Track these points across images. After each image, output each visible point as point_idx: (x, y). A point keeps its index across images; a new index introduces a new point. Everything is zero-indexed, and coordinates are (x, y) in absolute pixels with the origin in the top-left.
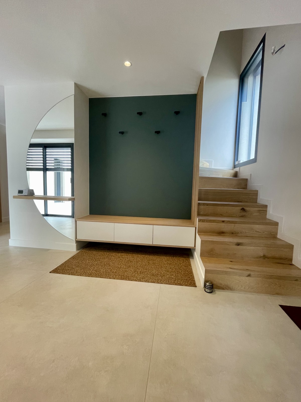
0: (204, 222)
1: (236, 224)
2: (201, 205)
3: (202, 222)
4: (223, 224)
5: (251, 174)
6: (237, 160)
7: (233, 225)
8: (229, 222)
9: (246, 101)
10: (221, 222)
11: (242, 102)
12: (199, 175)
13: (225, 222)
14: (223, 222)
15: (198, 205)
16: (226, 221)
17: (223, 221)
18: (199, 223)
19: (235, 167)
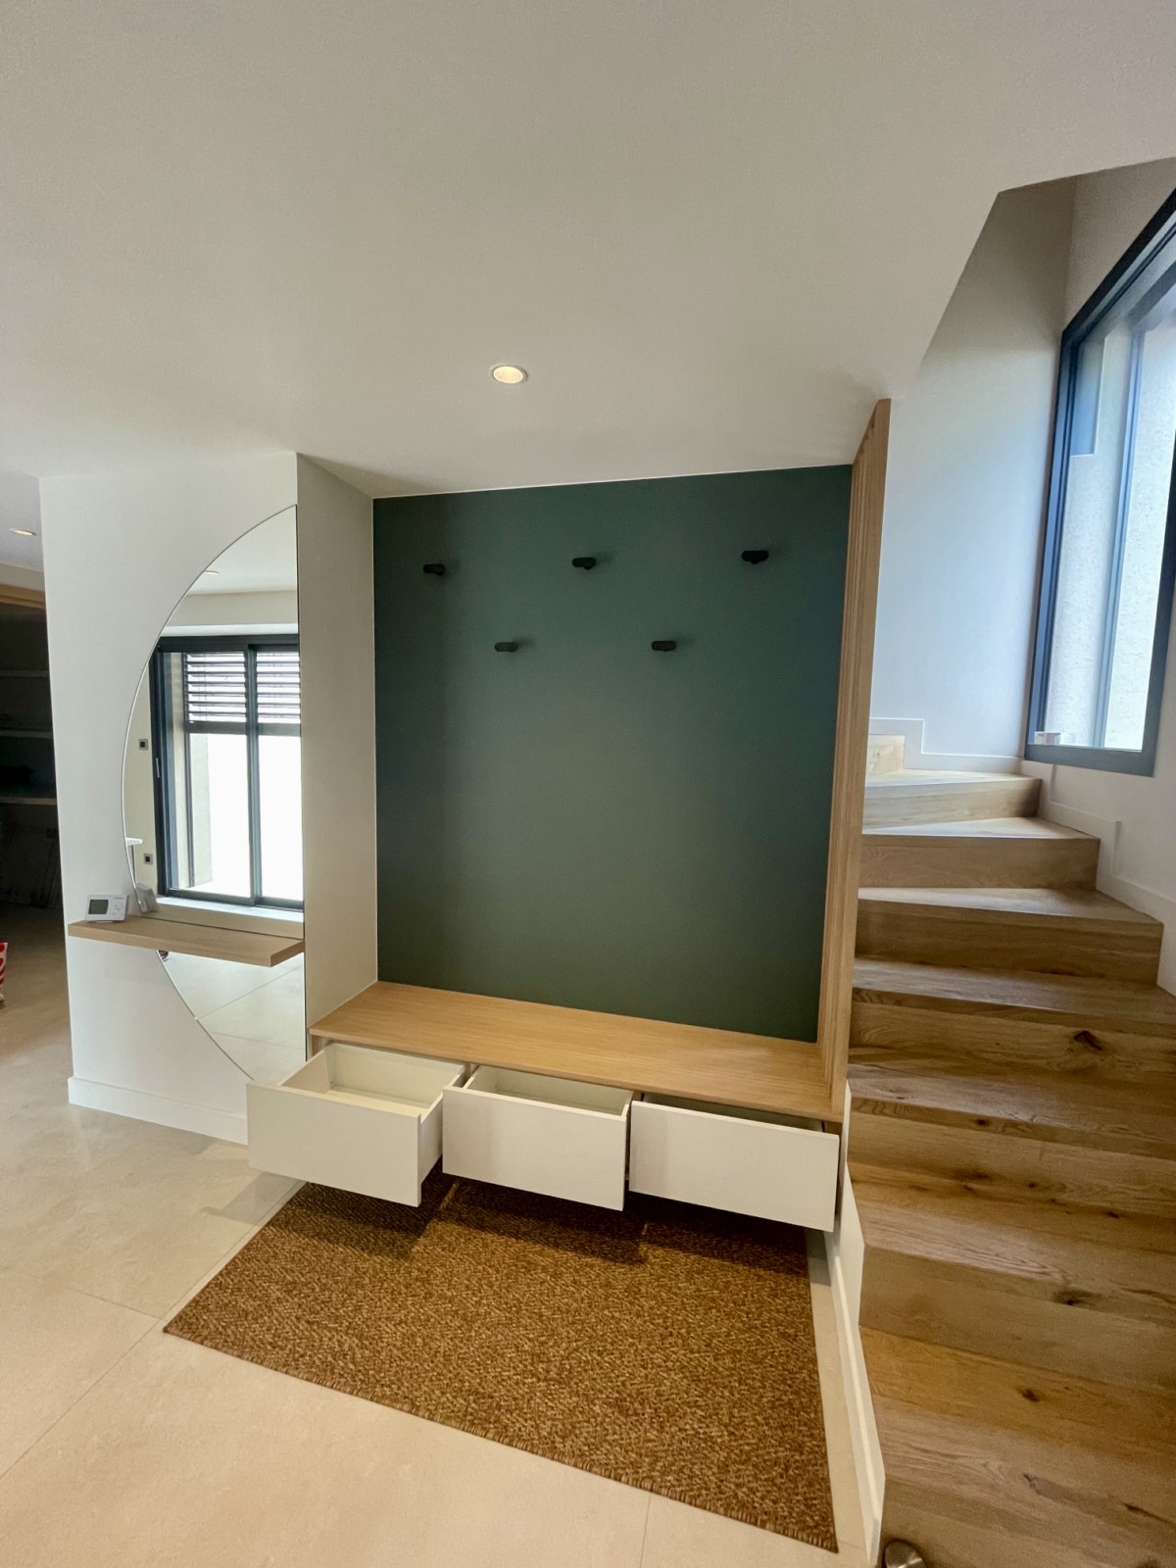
0: (882, 1113)
1: (1050, 1145)
2: (867, 998)
3: (873, 1112)
4: (983, 1135)
5: (1119, 824)
6: (1041, 727)
7: (1038, 1144)
8: (1013, 1130)
9: (1092, 451)
10: (974, 1125)
11: (1071, 457)
12: (860, 829)
13: (992, 1128)
14: (982, 1127)
15: (854, 999)
16: (999, 1120)
17: (983, 1122)
18: (856, 1114)
19: (1028, 752)
